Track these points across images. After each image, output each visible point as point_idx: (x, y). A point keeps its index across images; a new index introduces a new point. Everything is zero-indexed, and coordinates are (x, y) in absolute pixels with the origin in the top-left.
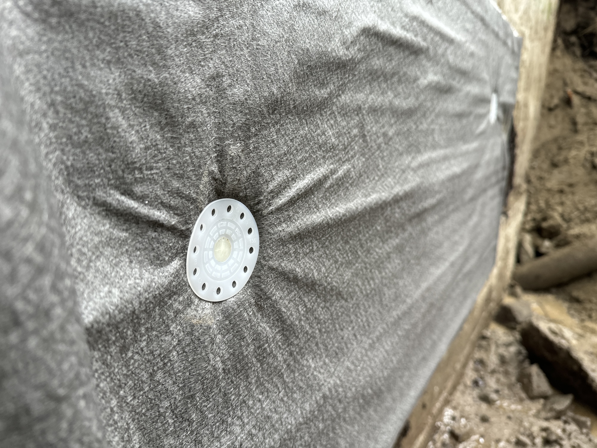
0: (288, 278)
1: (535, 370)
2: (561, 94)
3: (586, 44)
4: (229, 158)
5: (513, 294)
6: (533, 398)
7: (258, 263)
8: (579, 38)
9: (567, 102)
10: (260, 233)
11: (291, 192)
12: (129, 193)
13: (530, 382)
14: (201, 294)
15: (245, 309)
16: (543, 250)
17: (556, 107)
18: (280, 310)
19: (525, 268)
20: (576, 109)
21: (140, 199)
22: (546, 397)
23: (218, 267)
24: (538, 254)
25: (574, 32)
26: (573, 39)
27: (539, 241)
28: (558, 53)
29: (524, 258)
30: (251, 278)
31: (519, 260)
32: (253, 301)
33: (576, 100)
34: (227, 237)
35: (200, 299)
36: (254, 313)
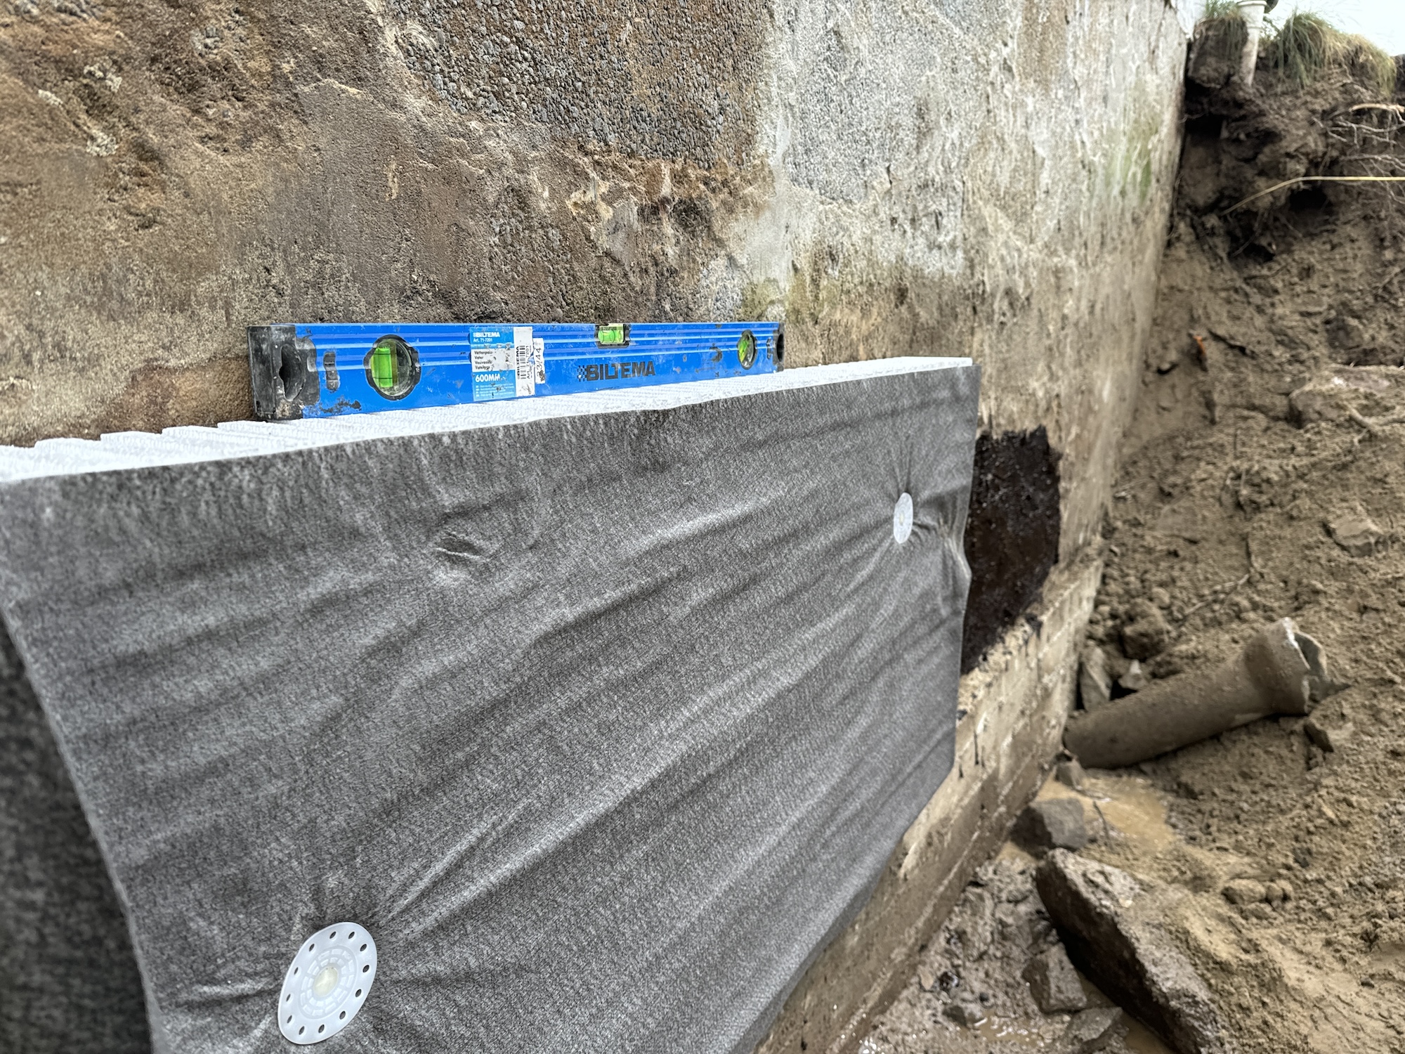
0: (425, 984)
1: (1055, 956)
2: (1185, 340)
3: (1238, 233)
4: (327, 892)
5: (1064, 778)
6: (1048, 1012)
7: (376, 980)
8: (1223, 218)
9: (1197, 357)
10: (379, 948)
11: (422, 885)
12: (212, 981)
13: (1045, 980)
14: (299, 1039)
15: (357, 1041)
16: (1127, 683)
17: (1174, 366)
18: (412, 1027)
19: (1088, 721)
20: (1213, 372)
21: (223, 982)
22: (1074, 1012)
23: (320, 1004)
24: (1118, 691)
25: (1211, 208)
26: (1212, 221)
27: (1119, 665)
28: (1180, 252)
29: (1090, 697)
30: (367, 1000)
31: (1078, 702)
32: (369, 1026)
33: (1213, 352)
34: (332, 966)
35: (297, 1045)
36: (372, 1042)
